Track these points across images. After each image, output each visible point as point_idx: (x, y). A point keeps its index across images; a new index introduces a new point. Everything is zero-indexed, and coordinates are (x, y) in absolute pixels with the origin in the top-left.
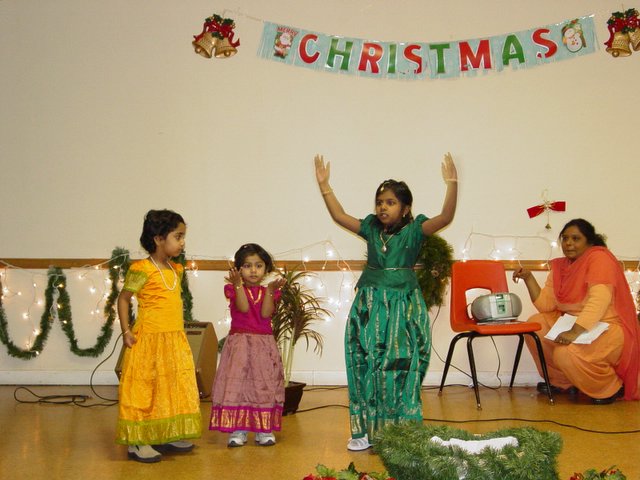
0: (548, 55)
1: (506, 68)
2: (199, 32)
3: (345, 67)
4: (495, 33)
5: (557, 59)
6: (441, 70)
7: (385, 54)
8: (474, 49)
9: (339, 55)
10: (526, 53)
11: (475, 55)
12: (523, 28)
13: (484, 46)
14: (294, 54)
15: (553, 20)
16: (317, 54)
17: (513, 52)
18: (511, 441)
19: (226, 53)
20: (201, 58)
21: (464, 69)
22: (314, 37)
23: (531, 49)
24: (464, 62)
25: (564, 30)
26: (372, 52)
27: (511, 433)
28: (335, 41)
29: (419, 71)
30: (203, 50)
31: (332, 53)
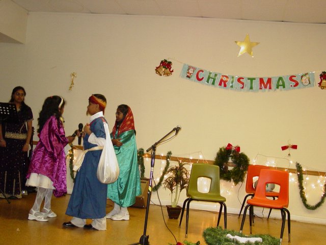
0: (295, 86)
1: (278, 90)
2: (158, 66)
3: (213, 83)
4: (274, 75)
5: (299, 88)
6: (251, 88)
7: (230, 80)
8: (265, 81)
9: (211, 79)
10: (286, 84)
11: (265, 83)
12: (286, 74)
13: (269, 80)
14: (194, 77)
15: (298, 73)
16: (203, 78)
17: (281, 83)
18: (259, 239)
19: (167, 75)
20: (158, 75)
21: (261, 88)
22: (203, 71)
23: (288, 83)
24: (261, 86)
25: (302, 77)
26: (225, 79)
27: (260, 236)
28: (210, 73)
29: (243, 88)
30: (159, 72)
31: (209, 78)
